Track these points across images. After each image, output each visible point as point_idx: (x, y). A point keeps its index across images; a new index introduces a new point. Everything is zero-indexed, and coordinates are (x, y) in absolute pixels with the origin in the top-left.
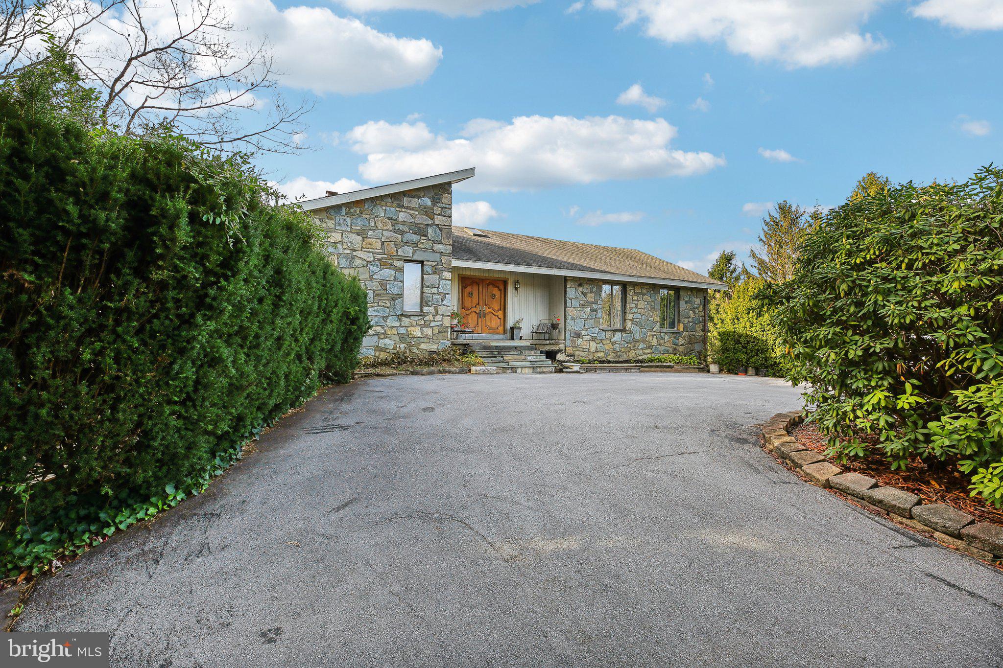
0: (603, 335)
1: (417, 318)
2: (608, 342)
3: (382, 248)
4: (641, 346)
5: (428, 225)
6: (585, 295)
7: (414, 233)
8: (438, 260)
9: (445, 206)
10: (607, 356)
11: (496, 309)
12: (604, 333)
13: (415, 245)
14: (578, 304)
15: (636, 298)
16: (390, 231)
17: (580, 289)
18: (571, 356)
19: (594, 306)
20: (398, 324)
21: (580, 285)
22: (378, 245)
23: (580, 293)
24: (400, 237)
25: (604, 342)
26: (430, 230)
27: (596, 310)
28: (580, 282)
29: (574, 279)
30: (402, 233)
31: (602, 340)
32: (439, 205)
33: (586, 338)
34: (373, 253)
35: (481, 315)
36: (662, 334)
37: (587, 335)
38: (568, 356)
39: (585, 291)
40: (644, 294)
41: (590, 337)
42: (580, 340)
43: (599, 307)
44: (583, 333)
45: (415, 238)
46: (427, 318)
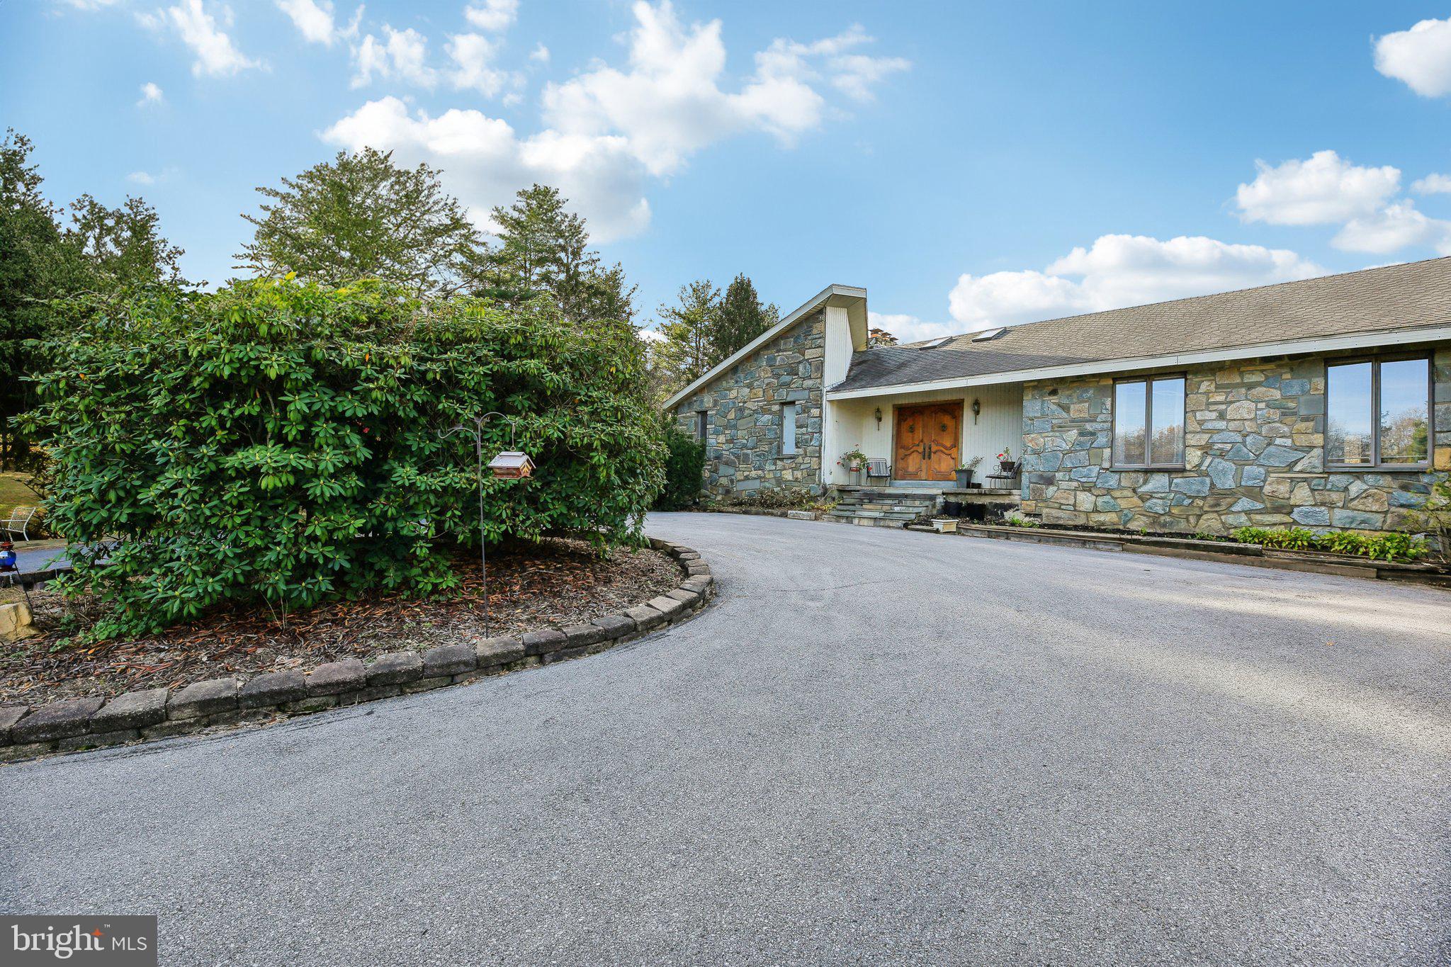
0: (1113, 481)
1: (789, 461)
2: (1128, 493)
3: (764, 396)
4: (1244, 503)
5: (800, 362)
6: (1066, 408)
7: (787, 374)
8: (807, 397)
9: (814, 336)
10: (1126, 523)
11: (948, 444)
12: (1117, 476)
13: (787, 385)
14: (1048, 427)
15: (1221, 398)
16: (770, 377)
17: (1054, 399)
18: (1035, 515)
19: (1089, 427)
20: (774, 468)
21: (1054, 392)
22: (761, 393)
23: (1054, 407)
24: (776, 381)
25: (1117, 494)
26: (801, 367)
27: (1093, 434)
28: (1054, 386)
29: (1039, 385)
30: (777, 376)
31: (1109, 491)
32: (809, 338)
33: (1064, 485)
34: (758, 401)
35: (927, 455)
36: (1332, 478)
37: (1070, 480)
38: (1027, 515)
39: (1066, 401)
40: (1250, 386)
41: (1075, 484)
42: (1052, 489)
43: (1099, 426)
44: (1059, 475)
45: (787, 379)
46: (797, 461)
